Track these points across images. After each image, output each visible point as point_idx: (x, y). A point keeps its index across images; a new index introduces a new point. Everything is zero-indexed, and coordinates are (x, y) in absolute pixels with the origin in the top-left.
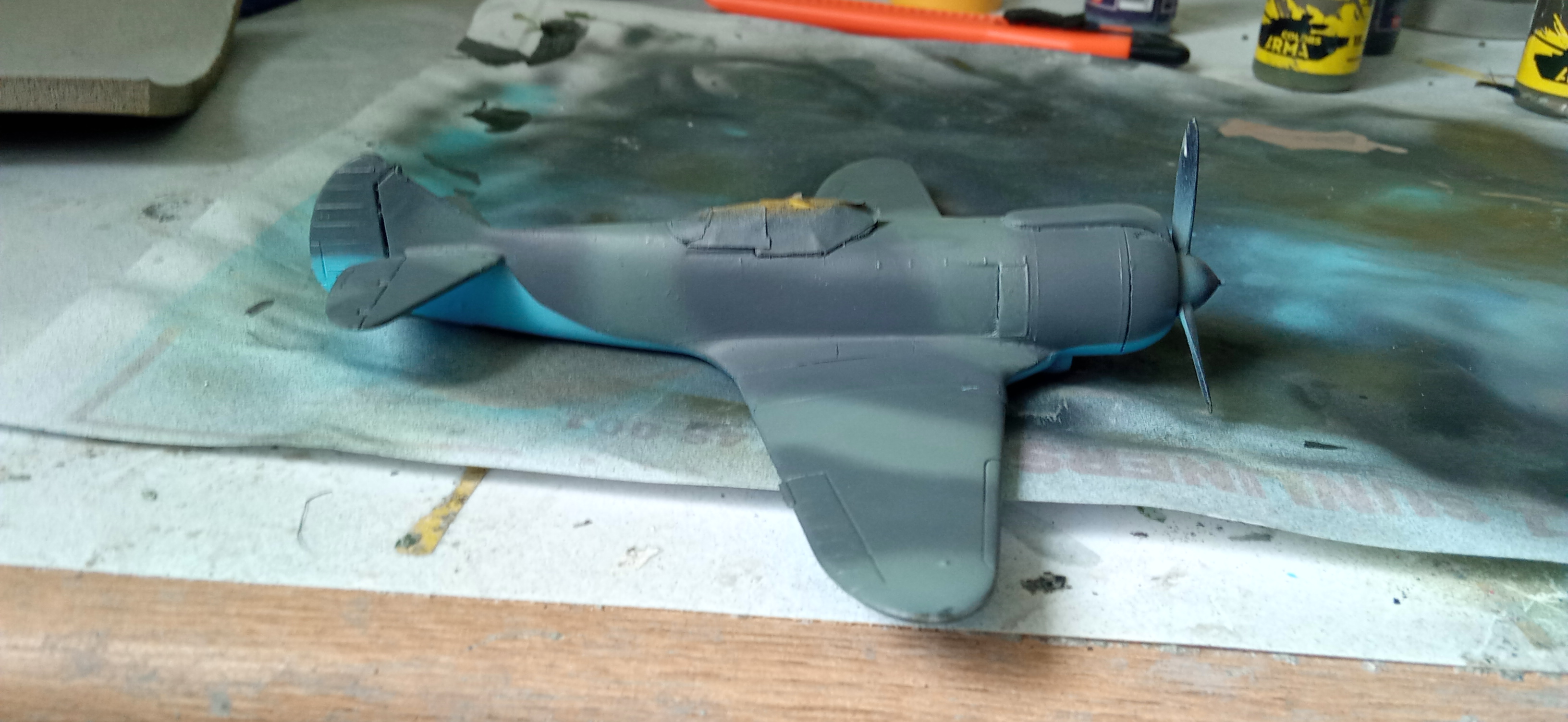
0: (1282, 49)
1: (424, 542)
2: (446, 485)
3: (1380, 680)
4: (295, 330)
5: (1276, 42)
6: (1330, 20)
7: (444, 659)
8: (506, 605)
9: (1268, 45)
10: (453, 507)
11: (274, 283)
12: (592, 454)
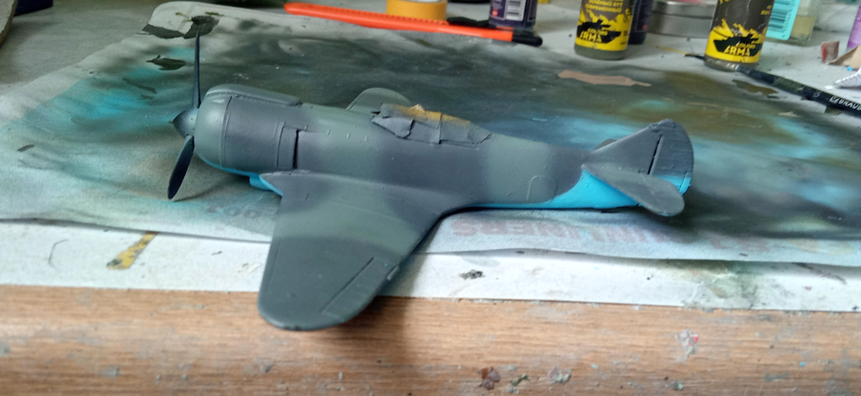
0: (588, 37)
1: (124, 263)
2: (137, 237)
3: (642, 314)
4: (47, 160)
5: (585, 34)
6: (611, 23)
7: (136, 321)
8: (173, 293)
9: (581, 36)
10: (141, 246)
11: (34, 137)
12: (222, 226)
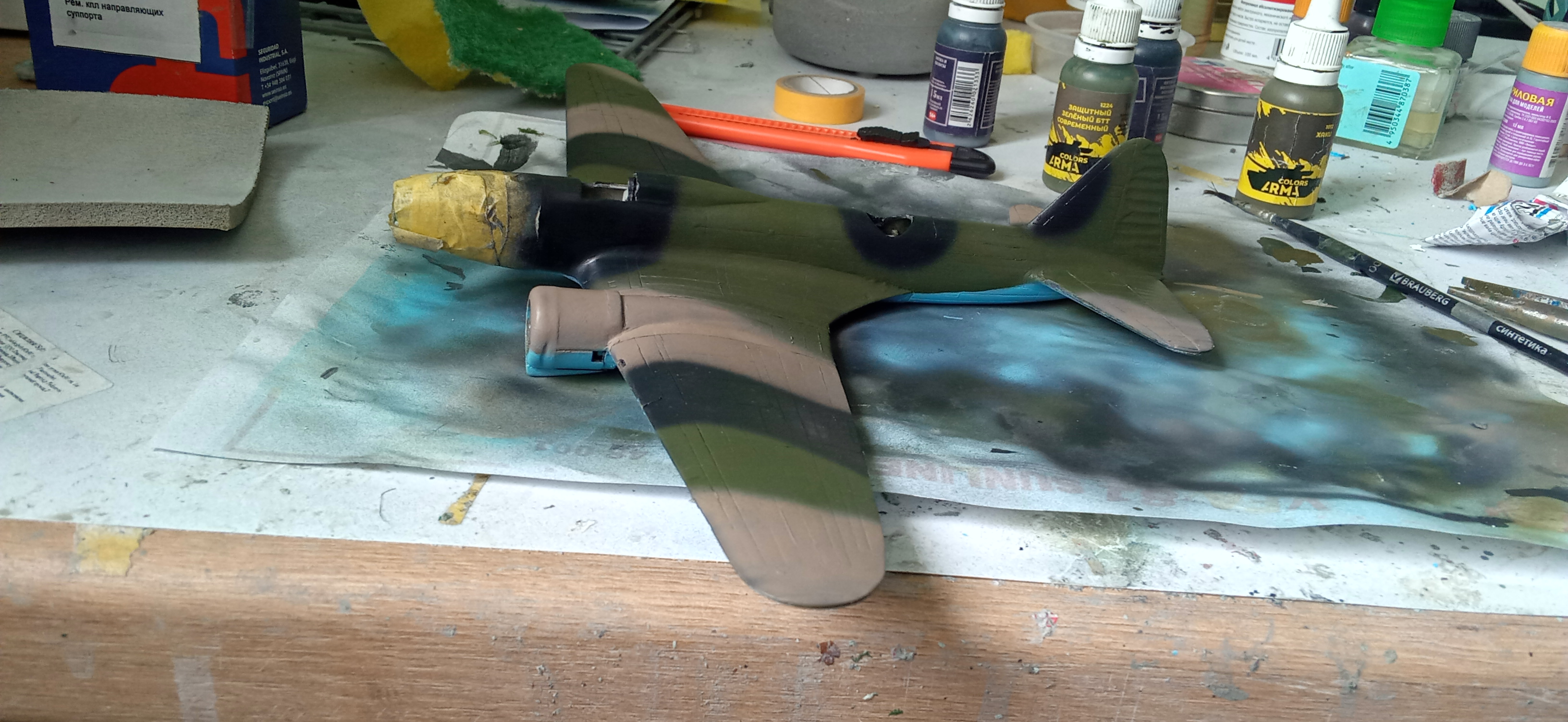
0: (1060, 165)
1: (455, 517)
2: (465, 485)
4: (355, 388)
5: (1057, 160)
6: (1094, 146)
7: (473, 581)
8: (507, 552)
9: (1051, 162)
10: (471, 498)
11: (336, 356)
12: (552, 466)
